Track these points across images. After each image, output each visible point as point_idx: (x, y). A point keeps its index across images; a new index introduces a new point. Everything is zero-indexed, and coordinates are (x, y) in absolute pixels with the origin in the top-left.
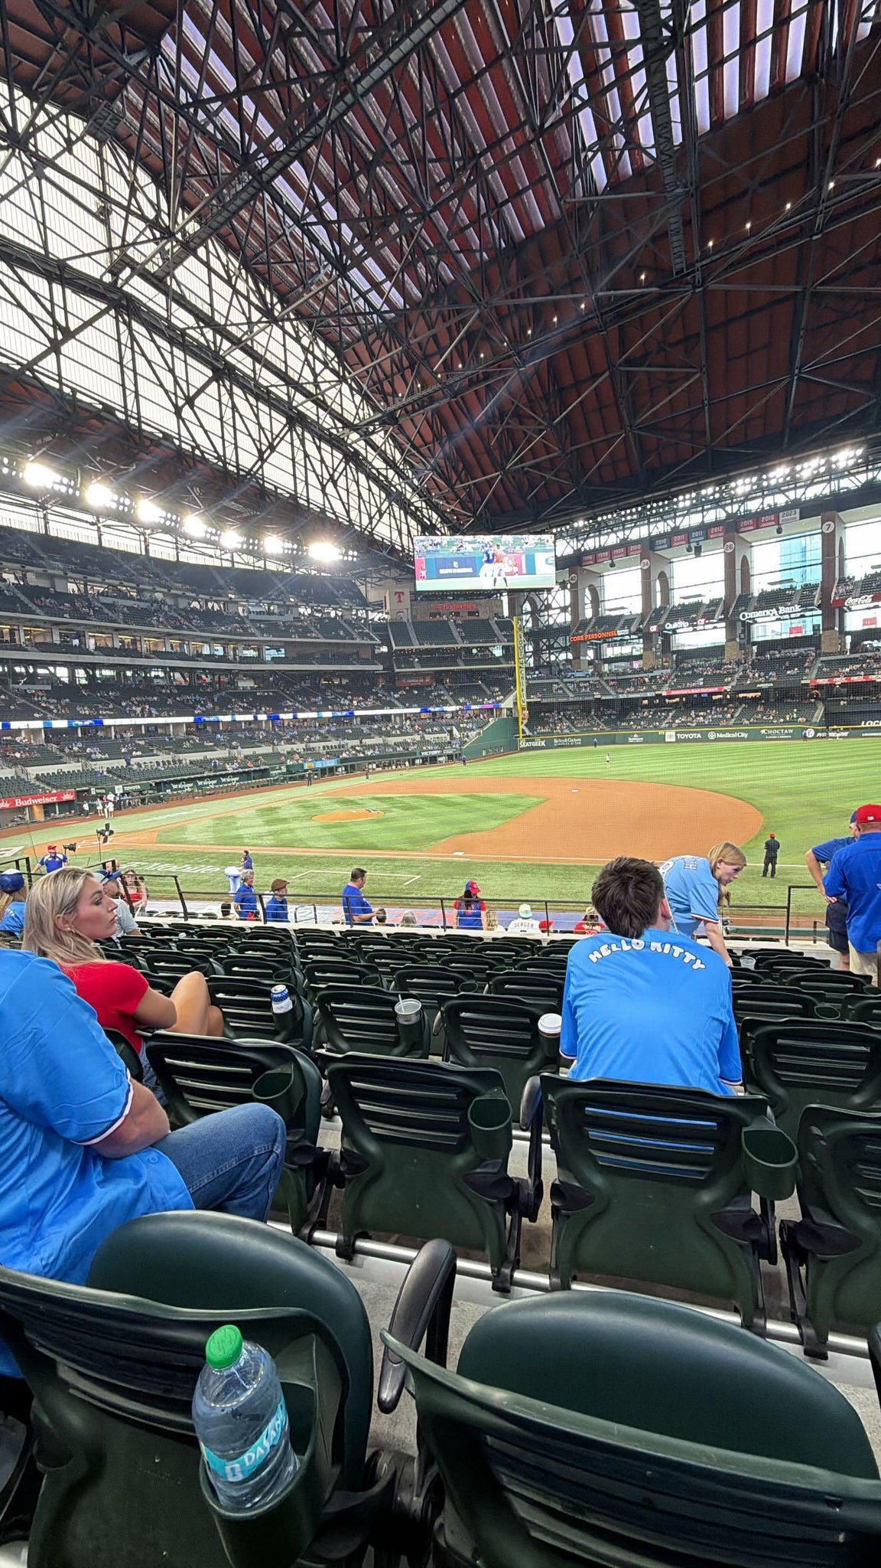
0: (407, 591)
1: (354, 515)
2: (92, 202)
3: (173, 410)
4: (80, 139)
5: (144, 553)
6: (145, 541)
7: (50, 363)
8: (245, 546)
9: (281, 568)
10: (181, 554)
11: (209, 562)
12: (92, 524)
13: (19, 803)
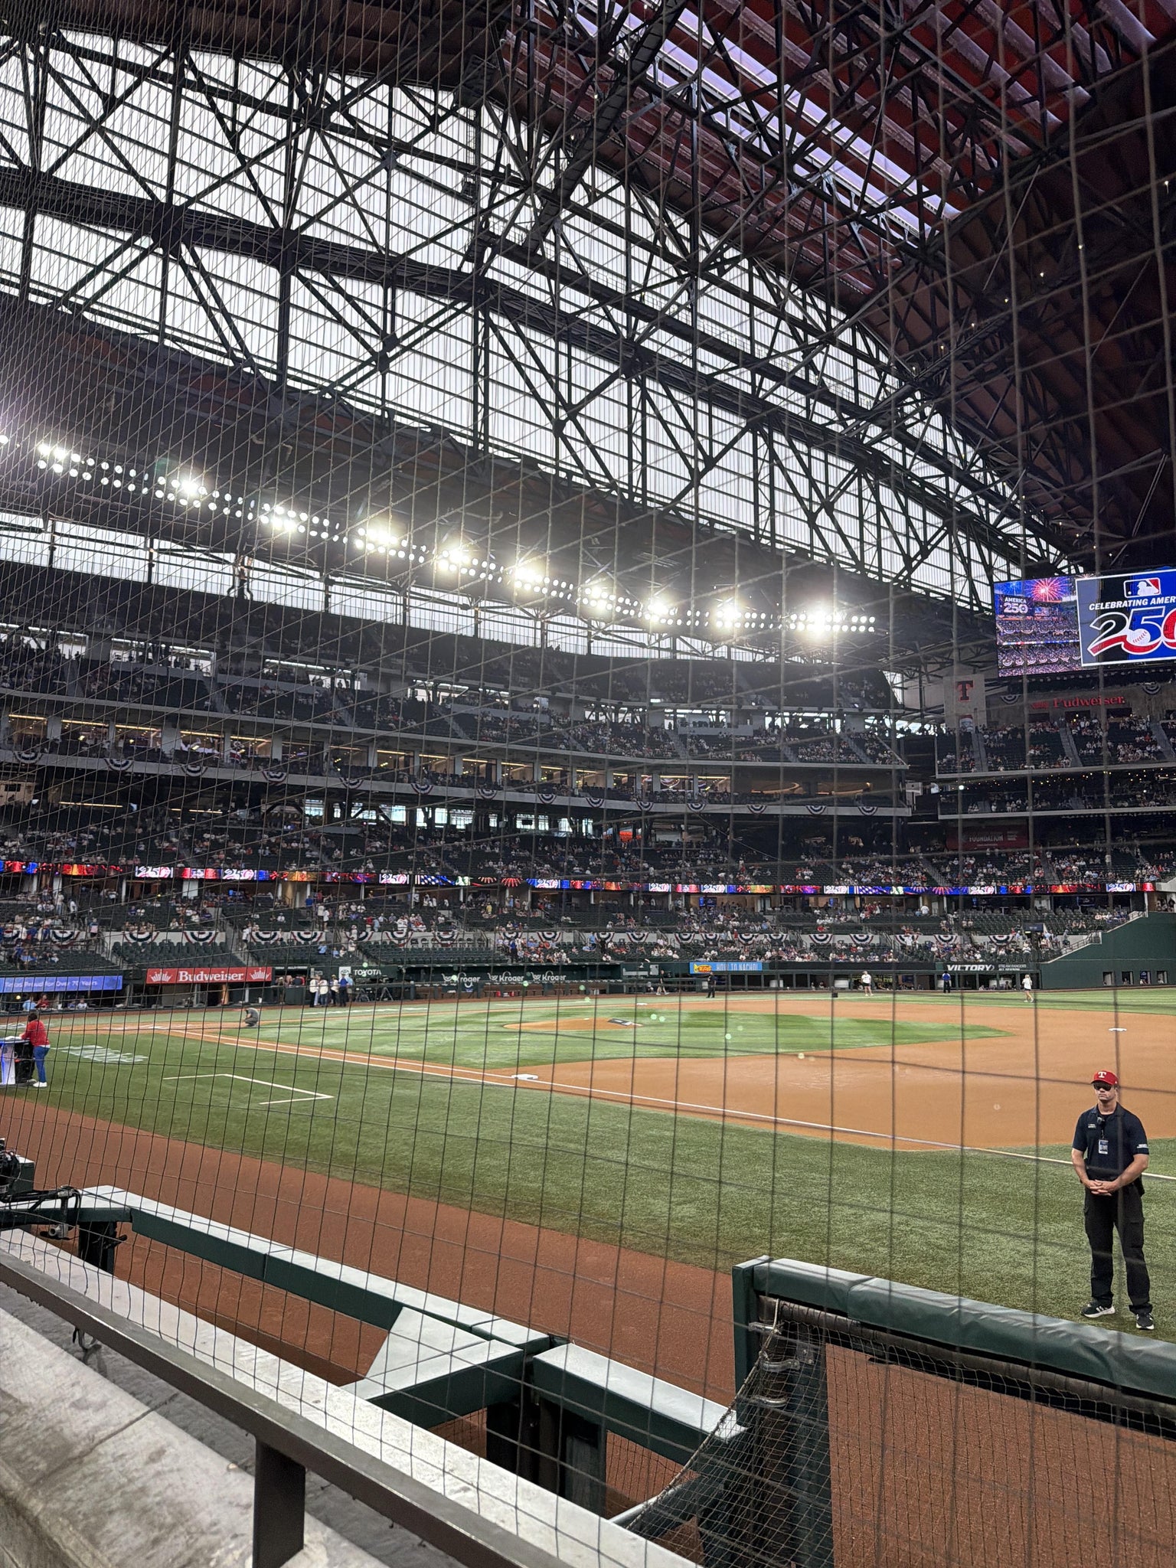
0: (979, 679)
1: (870, 556)
2: (452, 179)
3: (550, 426)
4: (452, 112)
5: (539, 646)
6: (542, 629)
7: (372, 386)
8: (679, 622)
9: (760, 657)
10: (595, 643)
11: (636, 653)
12: (465, 607)
13: (185, 976)
